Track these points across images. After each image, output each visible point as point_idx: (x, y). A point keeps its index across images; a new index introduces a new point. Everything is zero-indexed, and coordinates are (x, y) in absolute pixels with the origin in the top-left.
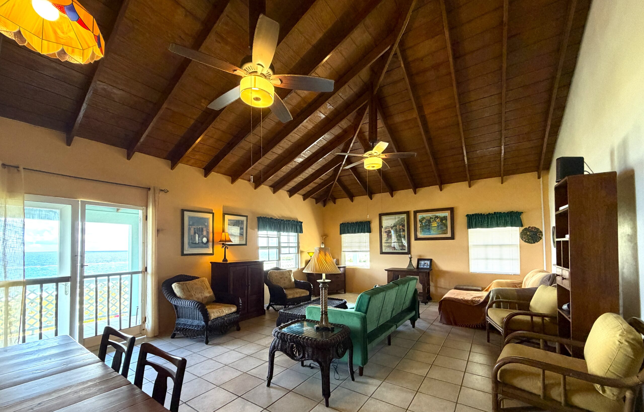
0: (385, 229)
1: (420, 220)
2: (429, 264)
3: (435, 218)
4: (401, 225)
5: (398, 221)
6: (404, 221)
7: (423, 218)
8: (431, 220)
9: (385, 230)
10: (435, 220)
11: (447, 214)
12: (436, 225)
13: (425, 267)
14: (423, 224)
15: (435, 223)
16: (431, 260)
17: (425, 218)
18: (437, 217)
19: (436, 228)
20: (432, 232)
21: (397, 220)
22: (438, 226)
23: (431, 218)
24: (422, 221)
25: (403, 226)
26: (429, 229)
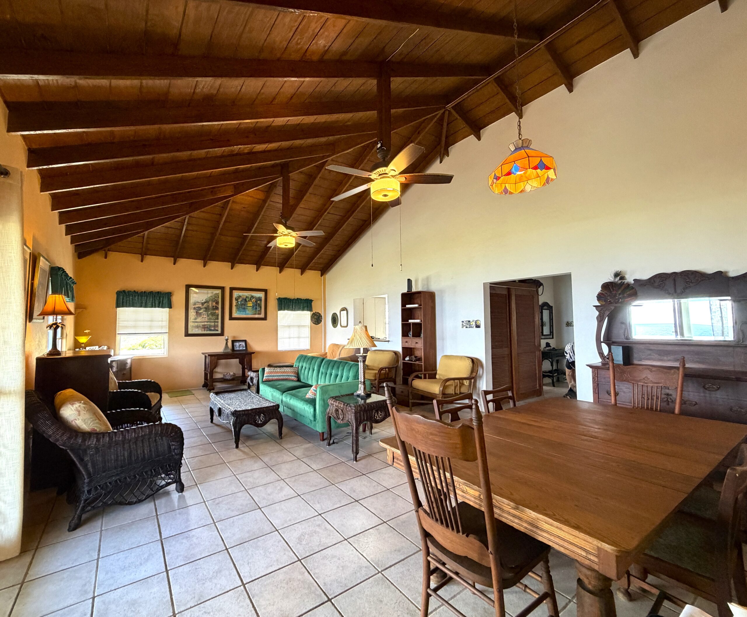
0: (194, 305)
1: (236, 299)
2: (244, 345)
3: (251, 297)
4: (214, 302)
5: (211, 296)
6: (218, 297)
7: (240, 297)
8: (247, 299)
9: (193, 307)
10: (251, 299)
11: (261, 295)
12: (251, 305)
13: (241, 349)
14: (239, 303)
15: (251, 303)
16: (245, 341)
17: (241, 297)
18: (252, 297)
19: (251, 308)
20: (247, 312)
21: (209, 295)
22: (253, 307)
23: (247, 297)
24: (238, 299)
25: (217, 303)
26: (244, 308)
